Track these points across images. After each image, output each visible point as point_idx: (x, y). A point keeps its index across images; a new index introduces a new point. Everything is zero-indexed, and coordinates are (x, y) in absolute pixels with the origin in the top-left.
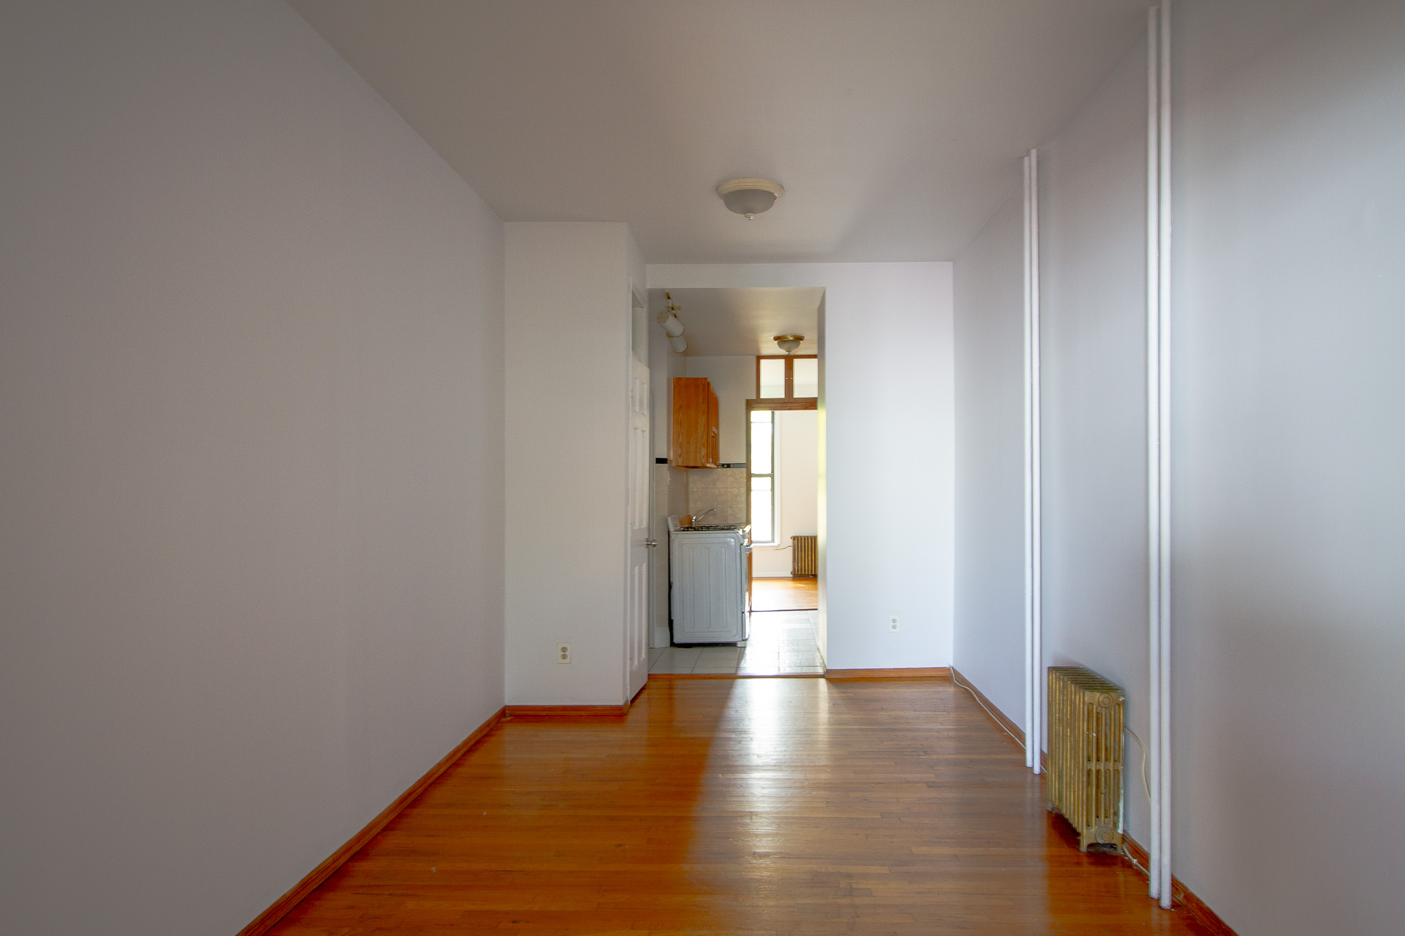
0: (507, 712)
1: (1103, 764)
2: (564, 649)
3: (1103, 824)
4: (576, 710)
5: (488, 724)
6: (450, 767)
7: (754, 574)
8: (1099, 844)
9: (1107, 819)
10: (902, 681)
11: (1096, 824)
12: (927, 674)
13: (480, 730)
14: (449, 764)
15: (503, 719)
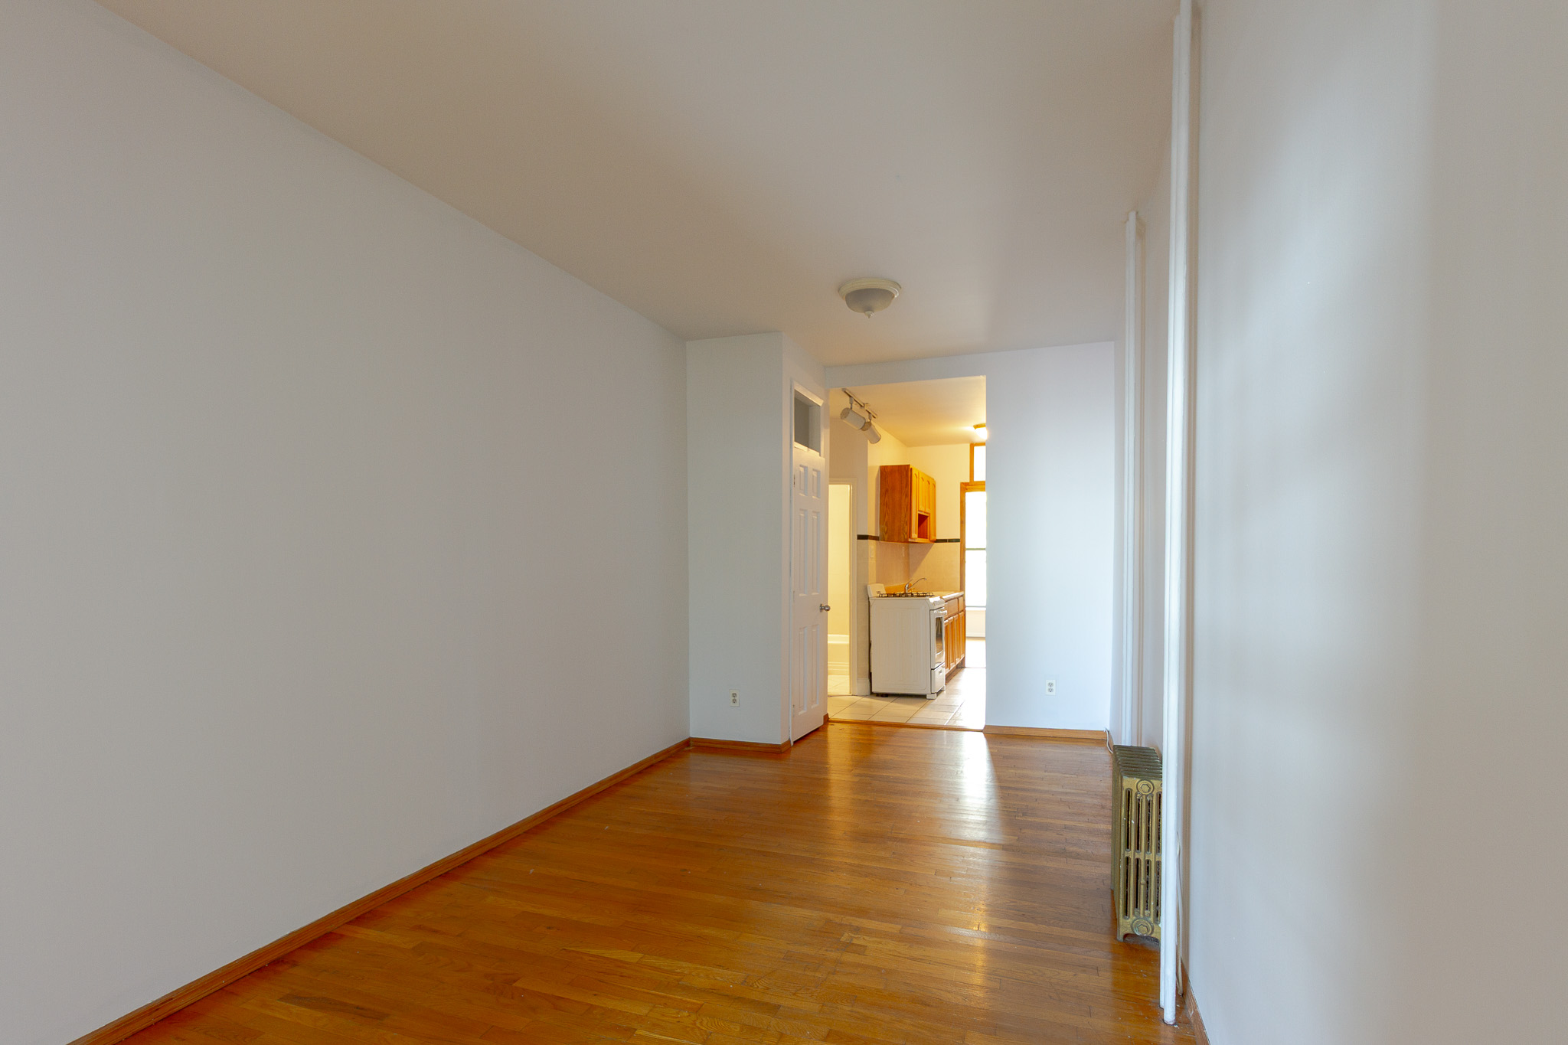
0: (692, 743)
1: (1142, 853)
2: (734, 695)
3: (1142, 916)
4: (744, 746)
5: (667, 751)
6: (615, 785)
7: (967, 635)
8: (1135, 935)
9: (1146, 912)
10: (1056, 740)
11: (1134, 913)
12: (1083, 736)
13: (656, 756)
14: (614, 782)
15: (686, 749)
